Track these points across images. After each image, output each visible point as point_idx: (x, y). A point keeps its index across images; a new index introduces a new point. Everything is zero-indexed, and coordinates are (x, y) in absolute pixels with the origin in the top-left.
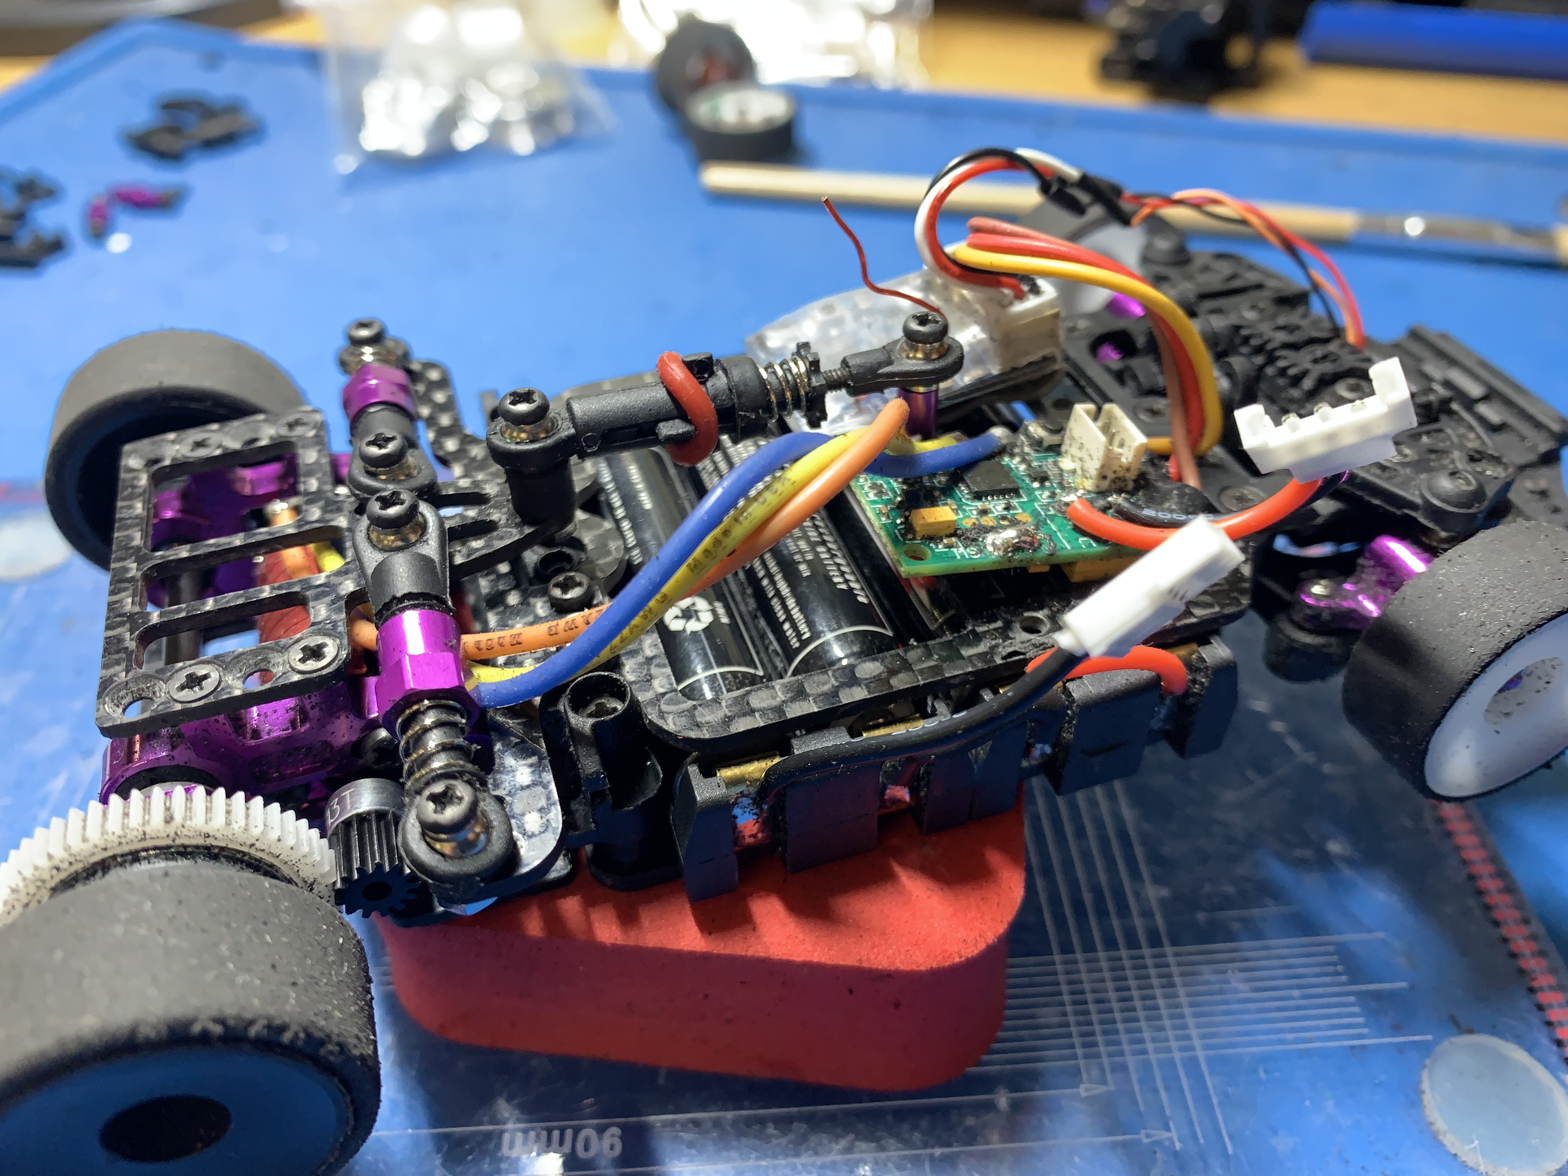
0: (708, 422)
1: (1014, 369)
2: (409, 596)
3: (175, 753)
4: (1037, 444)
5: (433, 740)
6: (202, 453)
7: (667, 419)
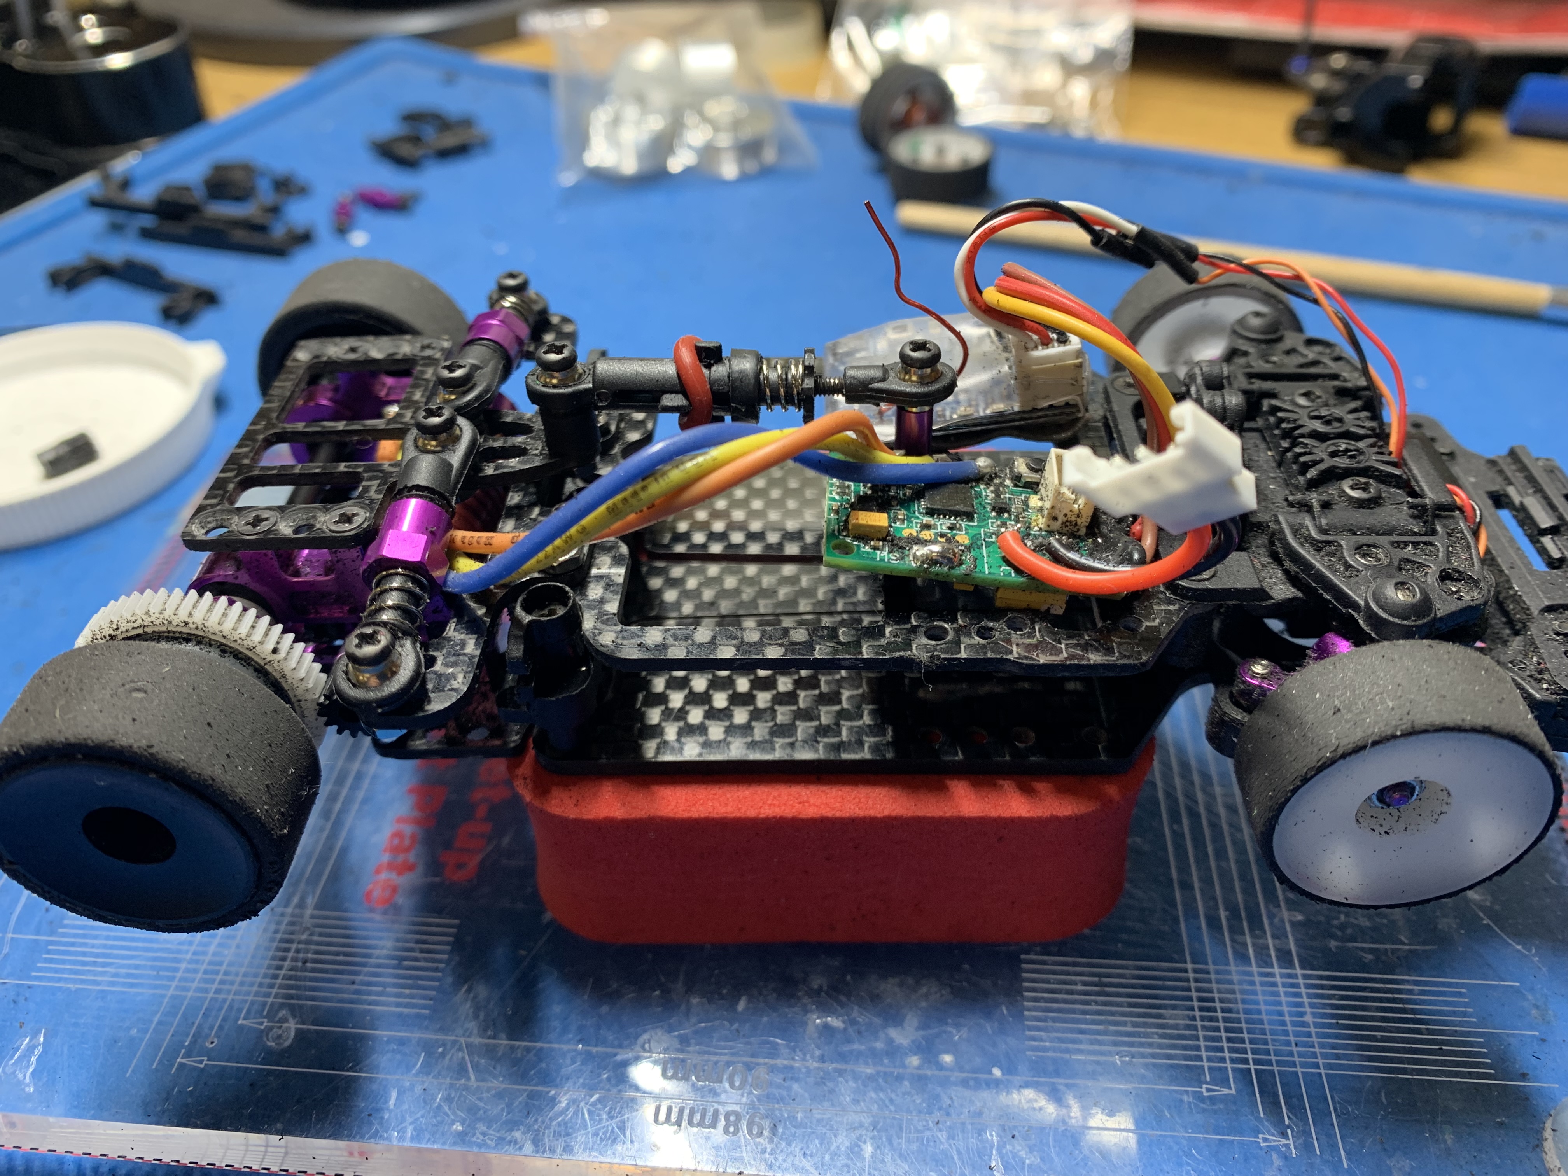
0: (700, 401)
1: (1035, 410)
2: (418, 487)
3: (239, 574)
4: (1017, 479)
5: (391, 600)
6: (352, 356)
7: (672, 392)
